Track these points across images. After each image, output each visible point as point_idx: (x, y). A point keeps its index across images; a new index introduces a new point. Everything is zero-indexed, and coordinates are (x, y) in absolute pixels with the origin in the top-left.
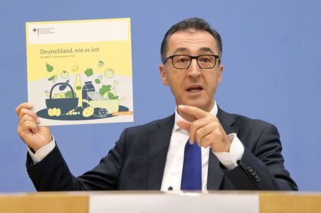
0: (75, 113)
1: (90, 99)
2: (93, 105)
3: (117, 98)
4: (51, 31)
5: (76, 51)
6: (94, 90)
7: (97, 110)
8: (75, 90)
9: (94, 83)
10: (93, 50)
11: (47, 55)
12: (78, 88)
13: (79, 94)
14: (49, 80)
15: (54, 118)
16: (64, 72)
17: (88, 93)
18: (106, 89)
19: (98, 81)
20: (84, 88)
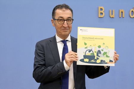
0: (94, 61)
1: (99, 57)
2: (100, 59)
3: (109, 57)
4: (87, 30)
5: (95, 39)
6: (101, 53)
7: (102, 61)
8: (94, 53)
9: (101, 51)
10: (101, 39)
11: (85, 39)
12: (95, 52)
13: (95, 54)
14: (85, 48)
15: (86, 62)
16: (91, 46)
17: (99, 54)
18: (105, 53)
19: (102, 50)
20: (97, 52)
